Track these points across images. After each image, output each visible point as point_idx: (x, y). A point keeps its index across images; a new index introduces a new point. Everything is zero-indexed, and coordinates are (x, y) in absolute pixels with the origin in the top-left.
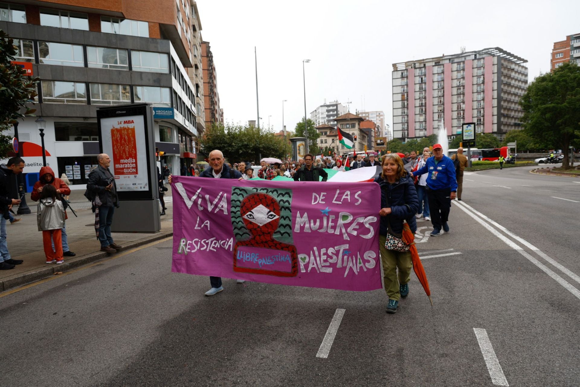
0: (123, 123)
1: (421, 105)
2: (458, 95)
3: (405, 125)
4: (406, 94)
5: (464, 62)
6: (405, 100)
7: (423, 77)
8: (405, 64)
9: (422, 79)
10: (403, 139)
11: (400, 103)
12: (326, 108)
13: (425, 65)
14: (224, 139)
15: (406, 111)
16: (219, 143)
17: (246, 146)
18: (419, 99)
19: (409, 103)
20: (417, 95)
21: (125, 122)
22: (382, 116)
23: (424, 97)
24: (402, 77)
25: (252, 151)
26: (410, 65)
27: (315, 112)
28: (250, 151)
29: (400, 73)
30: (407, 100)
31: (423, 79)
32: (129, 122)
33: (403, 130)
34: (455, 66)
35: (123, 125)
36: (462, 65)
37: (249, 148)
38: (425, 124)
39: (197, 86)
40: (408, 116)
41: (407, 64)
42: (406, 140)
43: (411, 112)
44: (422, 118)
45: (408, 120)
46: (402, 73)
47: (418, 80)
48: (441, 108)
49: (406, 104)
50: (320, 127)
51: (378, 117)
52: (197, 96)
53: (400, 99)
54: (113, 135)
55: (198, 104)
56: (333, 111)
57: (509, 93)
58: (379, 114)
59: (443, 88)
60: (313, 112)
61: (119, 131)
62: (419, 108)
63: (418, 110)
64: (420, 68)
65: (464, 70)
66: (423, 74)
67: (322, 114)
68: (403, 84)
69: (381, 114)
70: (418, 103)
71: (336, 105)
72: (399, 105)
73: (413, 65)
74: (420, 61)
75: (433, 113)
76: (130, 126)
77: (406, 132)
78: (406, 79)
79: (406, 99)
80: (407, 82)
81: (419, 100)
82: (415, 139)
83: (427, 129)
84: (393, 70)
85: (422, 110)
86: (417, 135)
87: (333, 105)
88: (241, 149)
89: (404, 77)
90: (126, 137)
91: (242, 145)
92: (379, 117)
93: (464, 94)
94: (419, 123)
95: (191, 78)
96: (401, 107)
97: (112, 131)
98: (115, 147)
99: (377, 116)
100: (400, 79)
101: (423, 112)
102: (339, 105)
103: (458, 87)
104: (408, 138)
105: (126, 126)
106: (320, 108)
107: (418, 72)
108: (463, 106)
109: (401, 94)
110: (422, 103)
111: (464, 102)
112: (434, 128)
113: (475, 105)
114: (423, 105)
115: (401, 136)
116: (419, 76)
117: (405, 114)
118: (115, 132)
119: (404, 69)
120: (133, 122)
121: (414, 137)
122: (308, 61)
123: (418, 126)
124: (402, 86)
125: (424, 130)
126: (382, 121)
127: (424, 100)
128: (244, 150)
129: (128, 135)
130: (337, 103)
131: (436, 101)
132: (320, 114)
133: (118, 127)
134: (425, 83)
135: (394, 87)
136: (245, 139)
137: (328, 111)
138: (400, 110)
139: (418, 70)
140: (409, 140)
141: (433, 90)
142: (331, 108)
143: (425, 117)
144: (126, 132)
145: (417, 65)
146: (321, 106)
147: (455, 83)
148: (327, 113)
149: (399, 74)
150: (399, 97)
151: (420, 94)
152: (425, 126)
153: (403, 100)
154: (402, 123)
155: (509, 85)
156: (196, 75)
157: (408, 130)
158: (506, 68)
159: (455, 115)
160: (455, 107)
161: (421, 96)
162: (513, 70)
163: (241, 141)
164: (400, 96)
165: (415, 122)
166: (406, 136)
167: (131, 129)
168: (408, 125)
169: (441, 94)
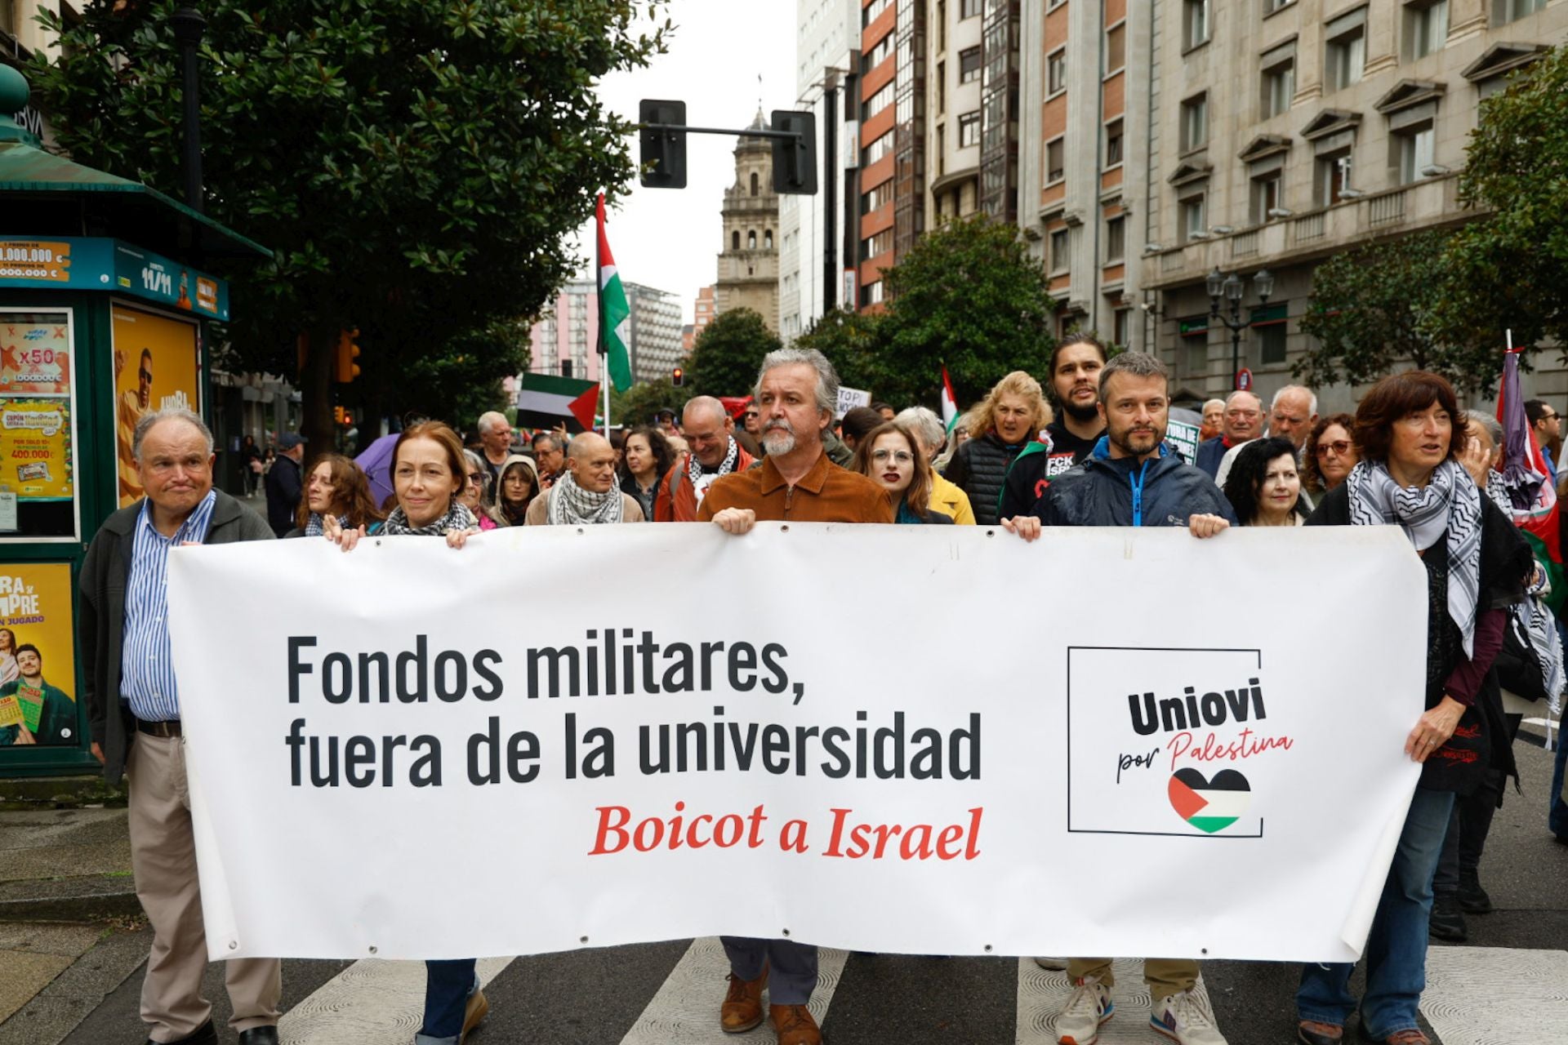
2: (579, 343)
5: (585, 295)
57: (651, 346)
59: (556, 330)
65: (585, 306)
93: (586, 343)
103: (579, 331)
108: (585, 361)
111: (586, 356)
131: (546, 349)
147: (575, 325)
155: (650, 334)
158: (645, 309)
162: (656, 311)
169: (552, 339)
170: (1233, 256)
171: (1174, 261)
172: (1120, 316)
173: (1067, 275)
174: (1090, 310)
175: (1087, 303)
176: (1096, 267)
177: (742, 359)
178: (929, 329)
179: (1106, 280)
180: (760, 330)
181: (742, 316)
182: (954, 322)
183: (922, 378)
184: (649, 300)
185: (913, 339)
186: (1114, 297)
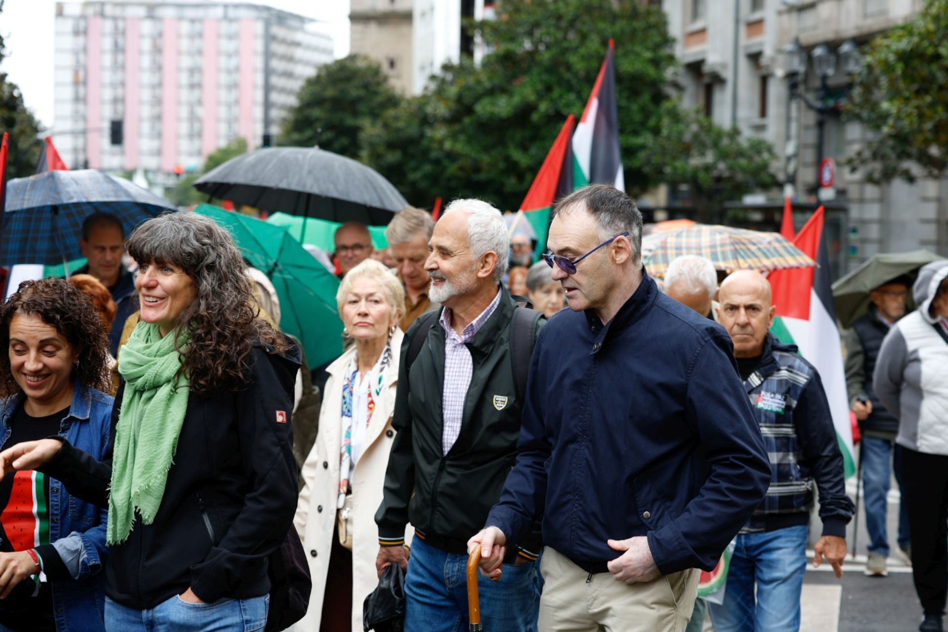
2: (192, 86)
3: (79, 138)
4: (82, 71)
5: (201, 20)
6: (80, 84)
7: (120, 37)
11: (70, 88)
15: (81, 108)
18: (111, 85)
19: (88, 90)
20: (107, 77)
23: (120, 82)
24: (76, 33)
29: (70, 22)
30: (85, 83)
31: (120, 42)
34: (185, 27)
36: (197, 27)
46: (75, 24)
47: (108, 43)
48: (156, 111)
49: (82, 92)
53: (70, 81)
59: (161, 69)
64: (114, 18)
65: (200, 35)
66: (119, 32)
68: (77, 48)
70: (108, 94)
72: (68, 92)
73: (97, 9)
75: (140, 119)
78: (83, 36)
79: (82, 81)
80: (85, 45)
81: (110, 88)
89: (80, 33)
93: (201, 87)
96: (70, 98)
100: (72, 36)
103: (192, 71)
107: (108, 25)
108: (200, 111)
109: (71, 70)
111: (201, 103)
113: (223, 112)
116: (110, 34)
117: (81, 114)
119: (81, 13)
124: (76, 53)
127: (120, 88)
131: (146, 95)
134: (124, 52)
135: (58, 53)
138: (69, 106)
139: (109, 21)
141: (141, 69)
147: (186, 62)
149: (68, 25)
150: (68, 77)
151: (112, 74)
153: (76, 83)
158: (284, 41)
159: (184, 128)
160: (184, 112)
161: (115, 80)
162: (297, 44)
164: (69, 72)
168: (85, 140)
169: (155, 80)
170: (865, 16)
171: (809, 18)
172: (764, 80)
173: (703, 31)
174: (728, 74)
175: (724, 66)
176: (737, 21)
177: (350, 121)
178: (516, 99)
179: (750, 35)
180: (378, 84)
181: (361, 64)
182: (549, 89)
183: (507, 158)
184: (290, 28)
185: (496, 110)
186: (755, 57)
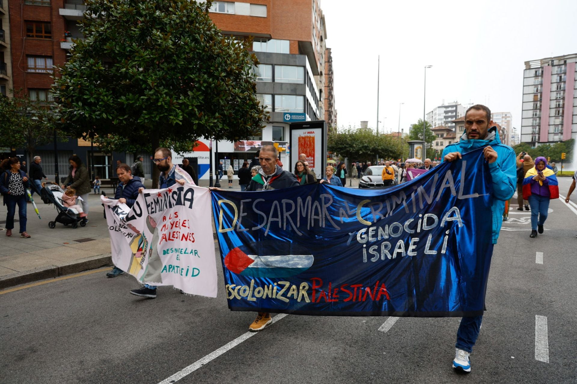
0: (307, 133)
1: (558, 107)
3: (536, 128)
4: (539, 95)
6: (537, 101)
7: (563, 75)
8: (541, 62)
9: (561, 77)
10: (533, 143)
11: (532, 104)
12: (444, 109)
13: (565, 62)
14: (346, 141)
15: (538, 113)
16: (341, 144)
17: (366, 148)
18: (556, 99)
19: (542, 104)
20: (554, 95)
21: (308, 133)
22: (509, 117)
23: (562, 97)
25: (371, 152)
26: (546, 63)
27: (431, 113)
28: (369, 152)
29: (533, 72)
30: (541, 101)
31: (563, 77)
32: (311, 133)
33: (533, 133)
35: (307, 135)
37: (369, 150)
38: (562, 127)
39: (321, 91)
40: (540, 118)
41: (543, 61)
42: (537, 145)
43: (544, 114)
44: (558, 121)
45: (540, 123)
46: (536, 72)
47: (555, 78)
49: (538, 105)
50: (437, 129)
51: (504, 119)
52: (320, 100)
53: (532, 100)
54: (299, 141)
55: (321, 107)
56: (452, 112)
58: (506, 116)
60: (430, 113)
61: (304, 138)
62: (555, 109)
63: (553, 112)
64: (559, 65)
66: (562, 72)
67: (439, 115)
68: (537, 84)
69: (508, 115)
70: (554, 104)
71: (456, 106)
72: (531, 106)
73: (551, 62)
74: (559, 58)
75: (573, 115)
76: (312, 135)
77: (537, 136)
78: (540, 78)
79: (539, 99)
80: (542, 81)
81: (555, 101)
82: (548, 144)
83: (564, 134)
84: (525, 68)
85: (559, 112)
86: (551, 140)
87: (452, 106)
88: (361, 150)
89: (539, 76)
90: (308, 143)
91: (363, 147)
92: (506, 119)
94: (554, 126)
95: (317, 84)
96: (532, 108)
97: (299, 138)
98: (300, 149)
99: (503, 117)
100: (534, 78)
101: (560, 114)
102: (458, 107)
104: (539, 142)
105: (309, 135)
106: (438, 109)
107: (556, 70)
109: (533, 95)
110: (559, 105)
112: (572, 132)
114: (561, 106)
115: (530, 141)
116: (557, 74)
117: (537, 116)
118: (301, 139)
119: (540, 66)
120: (314, 132)
121: (547, 141)
122: (430, 67)
123: (552, 129)
124: (535, 85)
125: (560, 134)
126: (508, 123)
127: (561, 101)
128: (364, 151)
129: (310, 141)
130: (457, 104)
132: (437, 115)
133: (303, 135)
134: (565, 82)
135: (525, 87)
136: (365, 141)
137: (446, 112)
138: (531, 112)
139: (556, 67)
140: (540, 145)
141: (575, 89)
142: (450, 109)
143: (563, 119)
144: (308, 139)
145: (556, 62)
146: (439, 107)
148: (444, 115)
150: (531, 98)
151: (557, 94)
152: (562, 130)
153: (535, 101)
154: (532, 126)
156: (321, 81)
157: (539, 134)
161: (558, 96)
163: (361, 142)
164: (532, 96)
165: (549, 125)
166: (537, 140)
167: (312, 137)
168: (539, 129)
